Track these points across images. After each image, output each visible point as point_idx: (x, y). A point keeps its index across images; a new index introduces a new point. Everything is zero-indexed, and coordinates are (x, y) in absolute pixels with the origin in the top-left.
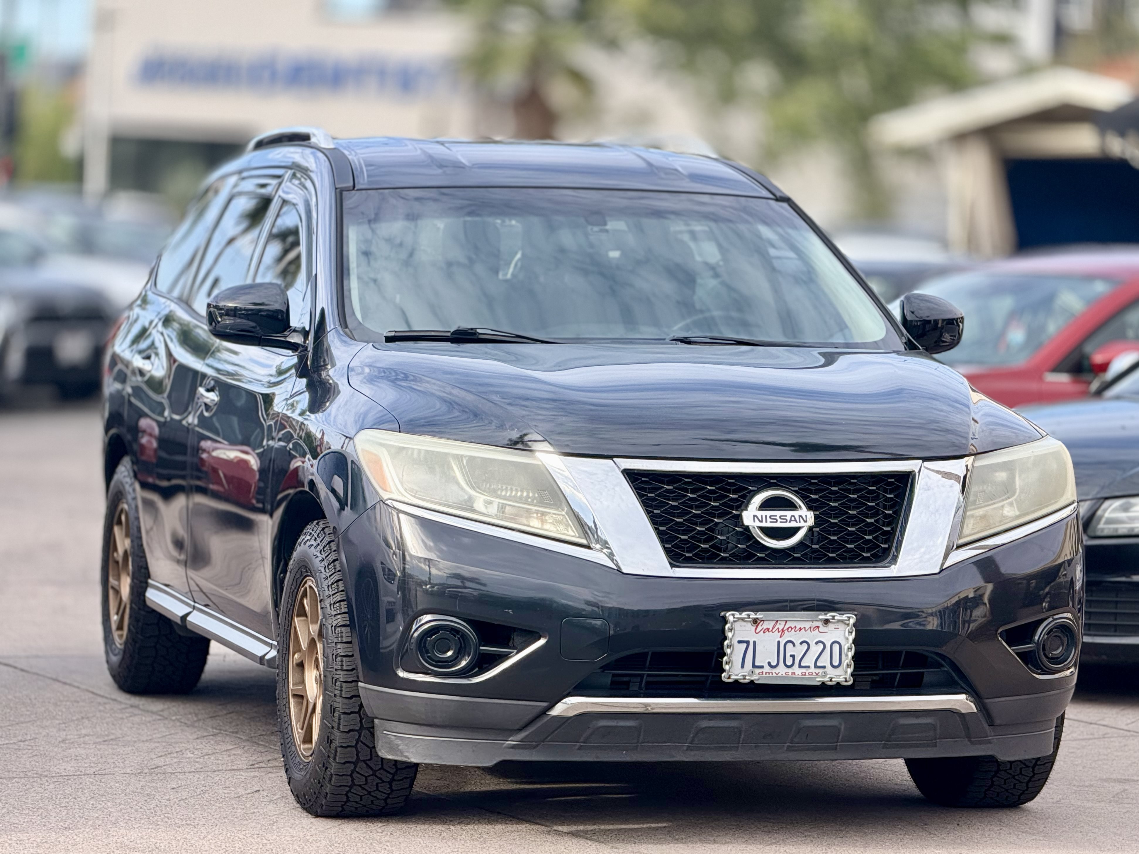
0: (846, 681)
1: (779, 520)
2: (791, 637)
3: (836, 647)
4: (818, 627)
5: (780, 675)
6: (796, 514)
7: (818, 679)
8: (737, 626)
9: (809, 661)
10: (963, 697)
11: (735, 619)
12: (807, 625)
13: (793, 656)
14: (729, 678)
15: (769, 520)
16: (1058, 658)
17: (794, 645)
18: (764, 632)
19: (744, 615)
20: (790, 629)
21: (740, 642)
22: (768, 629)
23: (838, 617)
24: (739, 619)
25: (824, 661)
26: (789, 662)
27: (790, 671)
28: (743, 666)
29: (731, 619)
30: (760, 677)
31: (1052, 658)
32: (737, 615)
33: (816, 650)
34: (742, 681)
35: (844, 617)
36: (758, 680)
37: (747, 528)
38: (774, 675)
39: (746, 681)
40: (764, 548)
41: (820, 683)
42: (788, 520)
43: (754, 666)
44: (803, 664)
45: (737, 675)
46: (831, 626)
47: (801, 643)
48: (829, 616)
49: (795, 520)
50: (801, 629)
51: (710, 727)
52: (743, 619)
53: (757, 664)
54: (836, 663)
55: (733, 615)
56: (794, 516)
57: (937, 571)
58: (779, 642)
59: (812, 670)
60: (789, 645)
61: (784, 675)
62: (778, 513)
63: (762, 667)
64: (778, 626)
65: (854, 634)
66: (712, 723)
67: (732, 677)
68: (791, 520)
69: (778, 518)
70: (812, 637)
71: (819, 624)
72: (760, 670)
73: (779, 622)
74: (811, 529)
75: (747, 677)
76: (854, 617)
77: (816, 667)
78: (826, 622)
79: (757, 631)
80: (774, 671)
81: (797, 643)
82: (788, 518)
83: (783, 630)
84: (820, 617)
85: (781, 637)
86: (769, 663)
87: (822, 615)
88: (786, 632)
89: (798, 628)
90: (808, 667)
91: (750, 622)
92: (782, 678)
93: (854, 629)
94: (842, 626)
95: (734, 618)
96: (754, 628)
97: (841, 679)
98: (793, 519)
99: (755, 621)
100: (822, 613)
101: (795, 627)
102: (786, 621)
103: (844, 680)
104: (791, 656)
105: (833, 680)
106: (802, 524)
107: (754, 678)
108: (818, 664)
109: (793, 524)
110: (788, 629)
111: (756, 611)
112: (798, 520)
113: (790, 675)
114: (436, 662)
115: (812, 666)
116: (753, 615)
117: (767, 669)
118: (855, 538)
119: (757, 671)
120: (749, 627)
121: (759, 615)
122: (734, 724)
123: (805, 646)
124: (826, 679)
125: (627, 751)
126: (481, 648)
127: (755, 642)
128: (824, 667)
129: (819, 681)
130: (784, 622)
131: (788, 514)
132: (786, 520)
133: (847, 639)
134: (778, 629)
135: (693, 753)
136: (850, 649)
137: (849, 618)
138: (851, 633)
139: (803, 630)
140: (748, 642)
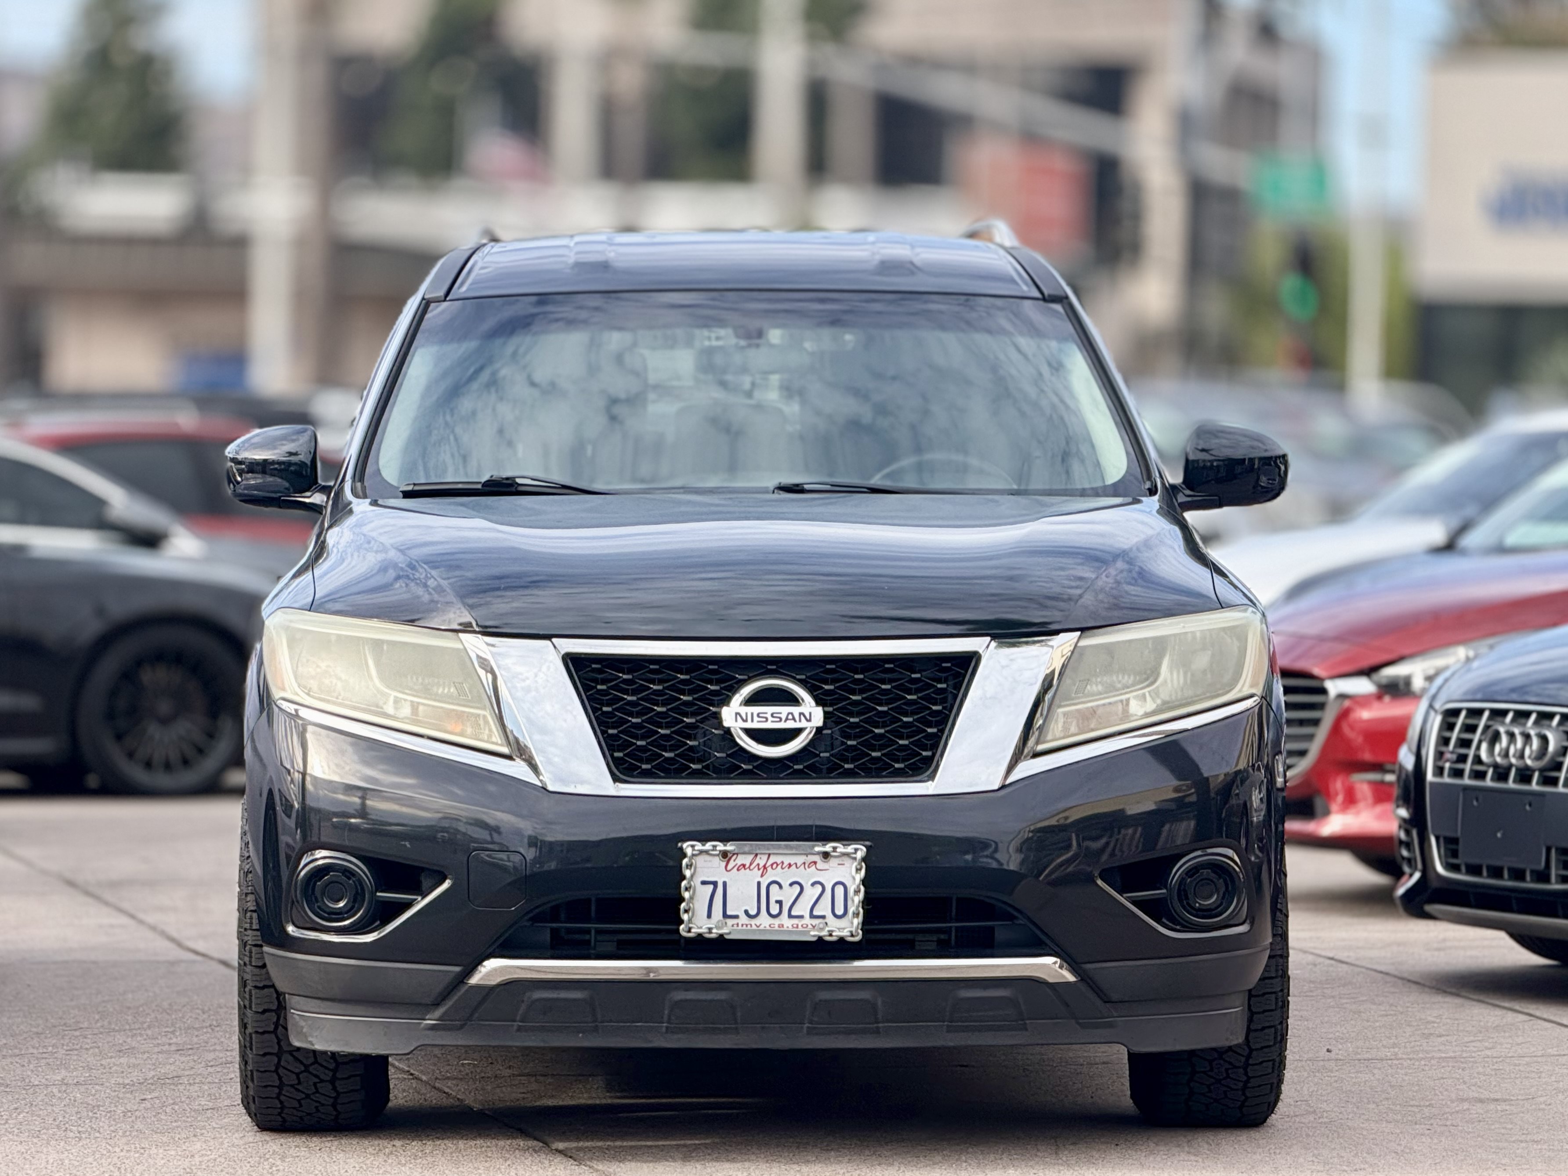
0: (852, 936)
1: (770, 719)
2: (775, 875)
3: (840, 890)
4: (815, 863)
5: (762, 927)
6: (796, 710)
7: (812, 933)
8: (700, 861)
9: (802, 909)
10: (1049, 960)
11: (695, 852)
12: (800, 860)
13: (780, 903)
14: (689, 931)
15: (756, 718)
16: (1211, 910)
17: (781, 887)
18: (738, 870)
19: (709, 846)
20: (775, 866)
21: (704, 883)
22: (744, 866)
23: (841, 849)
24: (701, 852)
25: (824, 908)
26: (775, 910)
27: (776, 922)
28: (709, 916)
29: (689, 851)
30: (734, 930)
31: (1199, 910)
32: (699, 846)
33: (811, 893)
34: (707, 936)
35: (850, 849)
36: (729, 934)
37: (728, 731)
38: (754, 927)
39: (713, 936)
40: (754, 757)
41: (815, 939)
42: (784, 719)
43: (725, 916)
44: (793, 913)
45: (699, 928)
46: (833, 862)
47: (791, 885)
48: (828, 847)
49: (794, 719)
50: (790, 865)
51: (686, 1000)
52: (706, 852)
53: (729, 913)
54: (840, 911)
55: (693, 846)
56: (792, 714)
57: (996, 787)
58: (759, 884)
59: (807, 920)
60: (774, 888)
61: (768, 928)
62: (769, 710)
63: (736, 917)
64: (757, 861)
65: (863, 872)
66: (691, 995)
67: (693, 930)
68: (787, 719)
69: (769, 716)
70: (807, 876)
71: (817, 858)
72: (735, 921)
73: (759, 856)
74: (819, 730)
75: (714, 931)
76: (865, 849)
77: (812, 916)
78: (826, 855)
79: (729, 867)
80: (753, 922)
81: (785, 884)
82: (784, 717)
83: (765, 867)
84: (817, 849)
85: (762, 876)
86: (746, 912)
87: (818, 846)
88: (769, 869)
89: (786, 863)
90: (801, 917)
91: (718, 855)
92: (765, 931)
93: (863, 864)
94: (847, 861)
95: (694, 850)
96: (724, 864)
97: (845, 933)
98: (790, 717)
99: (725, 855)
100: (820, 844)
101: (783, 863)
102: (769, 855)
103: (849, 934)
104: (777, 902)
105: (834, 934)
106: (803, 724)
107: (724, 931)
108: (815, 913)
109: (790, 725)
110: (772, 865)
111: (724, 840)
112: (797, 718)
113: (777, 928)
114: (329, 914)
115: (807, 915)
116: (721, 847)
117: (744, 919)
118: (883, 742)
119: (730, 922)
120: (718, 863)
121: (730, 847)
122: (721, 996)
123: (797, 889)
124: (824, 933)
125: (583, 1033)
126: (378, 894)
127: (725, 884)
128: (823, 917)
129: (814, 936)
130: (767, 856)
131: (784, 710)
132: (781, 719)
133: (854, 878)
134: (758, 865)
135: (676, 1036)
136: (857, 892)
137: (856, 850)
138: (860, 869)
139: (794, 866)
140: (715, 884)
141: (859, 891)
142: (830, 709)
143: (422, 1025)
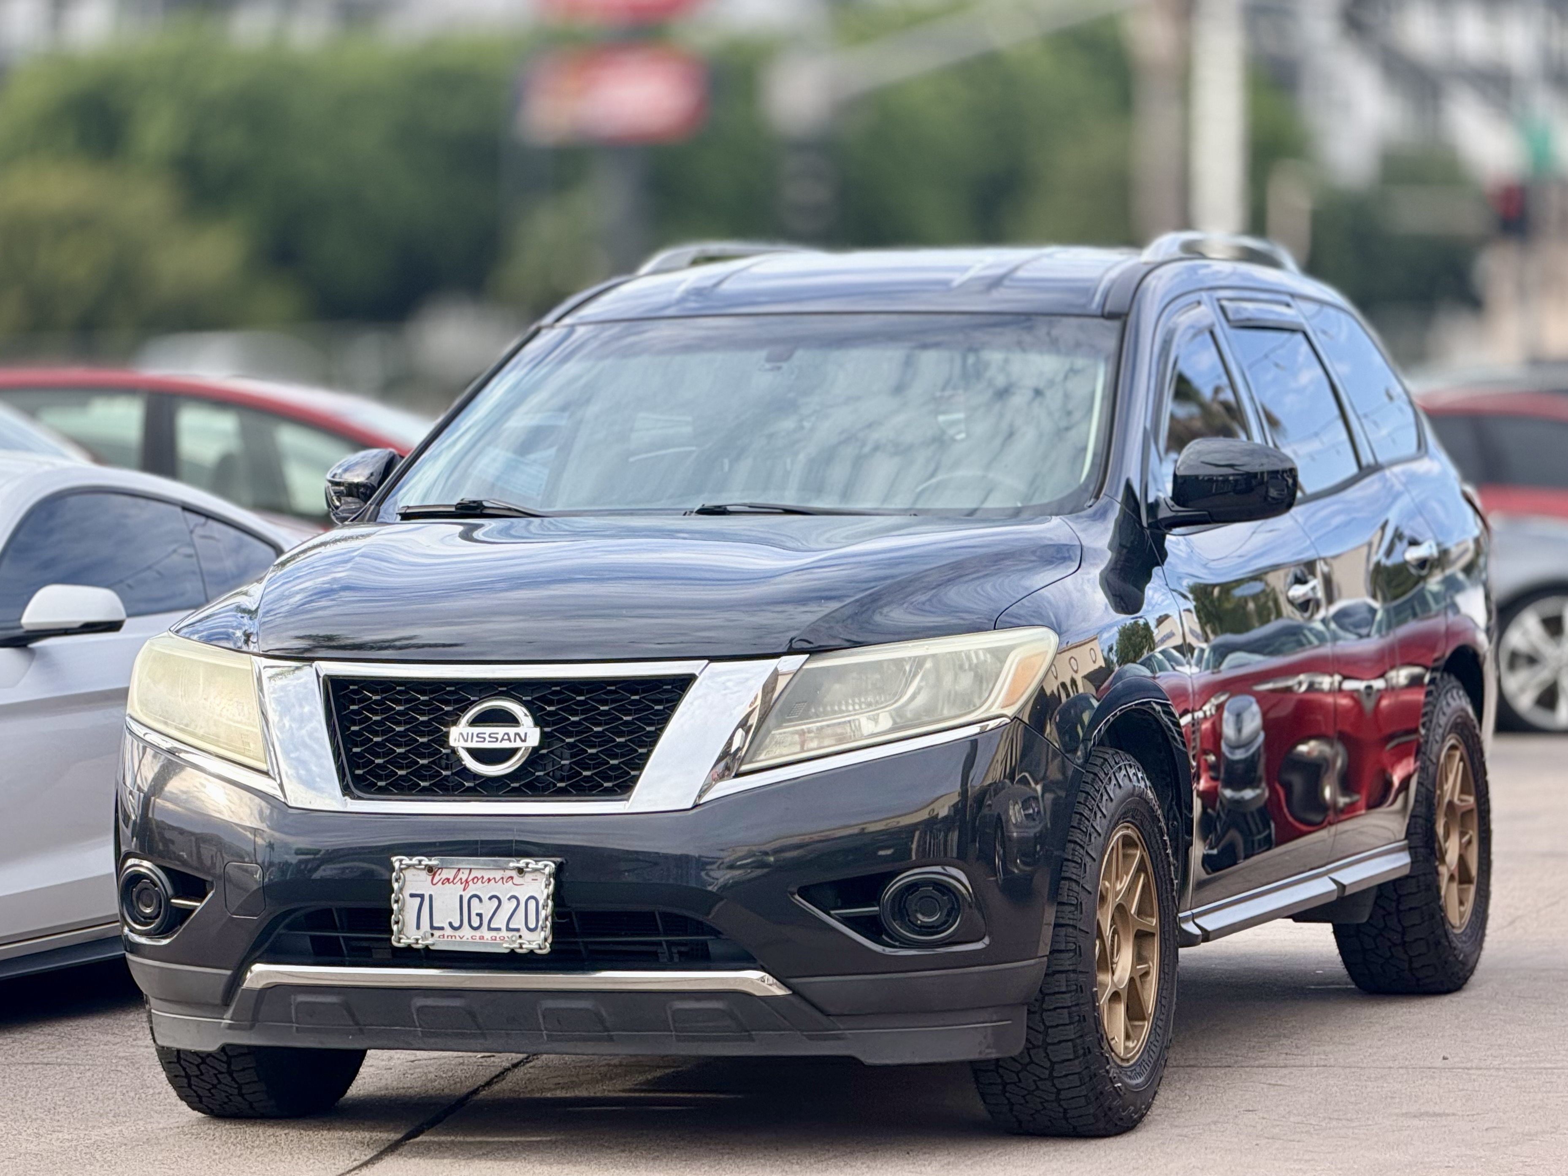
0: (540, 948)
1: (488, 739)
2: (476, 890)
3: (532, 904)
4: (512, 878)
5: (464, 939)
6: (512, 731)
7: (505, 945)
8: (409, 874)
9: (500, 921)
10: (754, 975)
11: (402, 866)
12: (498, 874)
13: (480, 915)
14: (399, 942)
15: (475, 739)
16: (933, 927)
17: (481, 900)
18: (443, 884)
19: (415, 860)
20: (475, 880)
21: (412, 896)
22: (448, 880)
23: (532, 864)
24: (409, 866)
25: (518, 922)
26: (476, 922)
27: (477, 934)
28: (418, 927)
29: (397, 865)
30: (441, 942)
31: (921, 927)
32: (406, 860)
33: (508, 907)
34: (415, 946)
35: (540, 865)
36: (433, 944)
38: (458, 939)
39: (419, 946)
41: (507, 951)
42: (500, 739)
43: (432, 927)
44: (492, 926)
45: (408, 938)
46: (528, 877)
47: (490, 898)
48: (522, 863)
49: (509, 740)
50: (489, 880)
51: (427, 1007)
52: (413, 866)
53: (435, 925)
54: (532, 925)
55: (401, 861)
56: (508, 734)
57: (690, 806)
58: (461, 897)
59: (504, 933)
60: (475, 901)
61: (470, 940)
62: (487, 730)
63: (442, 928)
64: (460, 875)
65: (551, 887)
66: (430, 1002)
67: (402, 941)
68: (503, 739)
69: (486, 736)
70: (504, 890)
71: (514, 873)
72: (440, 933)
73: (461, 871)
74: (535, 750)
75: (420, 942)
76: (553, 865)
77: (508, 929)
78: (520, 871)
79: (435, 882)
80: (457, 933)
81: (485, 898)
82: (500, 737)
83: (467, 881)
84: (512, 865)
85: (464, 890)
86: (450, 924)
87: (513, 861)
88: (471, 883)
89: (486, 878)
90: (499, 929)
91: (424, 869)
92: (466, 943)
93: (552, 880)
94: (538, 876)
95: (401, 864)
96: (430, 878)
97: (534, 946)
98: (506, 737)
99: (430, 869)
100: (514, 859)
101: (483, 877)
102: (471, 869)
103: (537, 946)
104: (478, 914)
105: (524, 946)
106: (518, 744)
107: (429, 941)
108: (511, 926)
109: (506, 745)
110: (473, 879)
111: (429, 855)
112: (512, 739)
113: (478, 940)
114: (145, 918)
115: (504, 928)
116: (426, 861)
117: (448, 931)
118: (596, 762)
119: (437, 933)
120: (424, 876)
121: (434, 862)
122: (457, 1003)
123: (495, 902)
124: (515, 946)
125: (353, 1035)
126: (173, 901)
127: (431, 897)
128: (518, 930)
129: (507, 948)
130: (468, 871)
131: (500, 731)
132: (497, 739)
133: (542, 892)
134: (461, 879)
135: (432, 1040)
136: (545, 906)
137: (546, 866)
138: (549, 884)
139: (493, 881)
140: (422, 896)
141: (547, 906)
142: (547, 729)
143: (222, 1025)
